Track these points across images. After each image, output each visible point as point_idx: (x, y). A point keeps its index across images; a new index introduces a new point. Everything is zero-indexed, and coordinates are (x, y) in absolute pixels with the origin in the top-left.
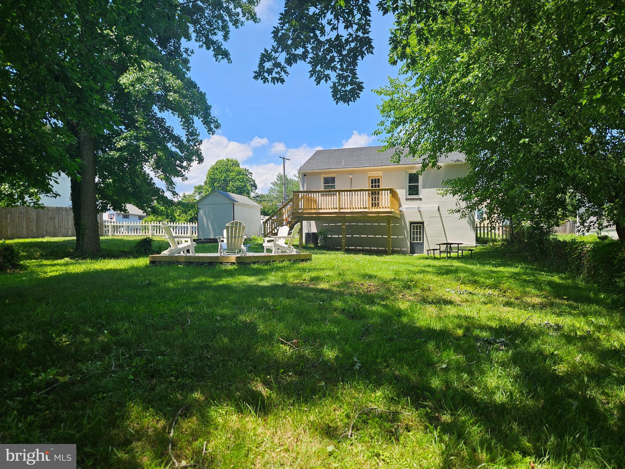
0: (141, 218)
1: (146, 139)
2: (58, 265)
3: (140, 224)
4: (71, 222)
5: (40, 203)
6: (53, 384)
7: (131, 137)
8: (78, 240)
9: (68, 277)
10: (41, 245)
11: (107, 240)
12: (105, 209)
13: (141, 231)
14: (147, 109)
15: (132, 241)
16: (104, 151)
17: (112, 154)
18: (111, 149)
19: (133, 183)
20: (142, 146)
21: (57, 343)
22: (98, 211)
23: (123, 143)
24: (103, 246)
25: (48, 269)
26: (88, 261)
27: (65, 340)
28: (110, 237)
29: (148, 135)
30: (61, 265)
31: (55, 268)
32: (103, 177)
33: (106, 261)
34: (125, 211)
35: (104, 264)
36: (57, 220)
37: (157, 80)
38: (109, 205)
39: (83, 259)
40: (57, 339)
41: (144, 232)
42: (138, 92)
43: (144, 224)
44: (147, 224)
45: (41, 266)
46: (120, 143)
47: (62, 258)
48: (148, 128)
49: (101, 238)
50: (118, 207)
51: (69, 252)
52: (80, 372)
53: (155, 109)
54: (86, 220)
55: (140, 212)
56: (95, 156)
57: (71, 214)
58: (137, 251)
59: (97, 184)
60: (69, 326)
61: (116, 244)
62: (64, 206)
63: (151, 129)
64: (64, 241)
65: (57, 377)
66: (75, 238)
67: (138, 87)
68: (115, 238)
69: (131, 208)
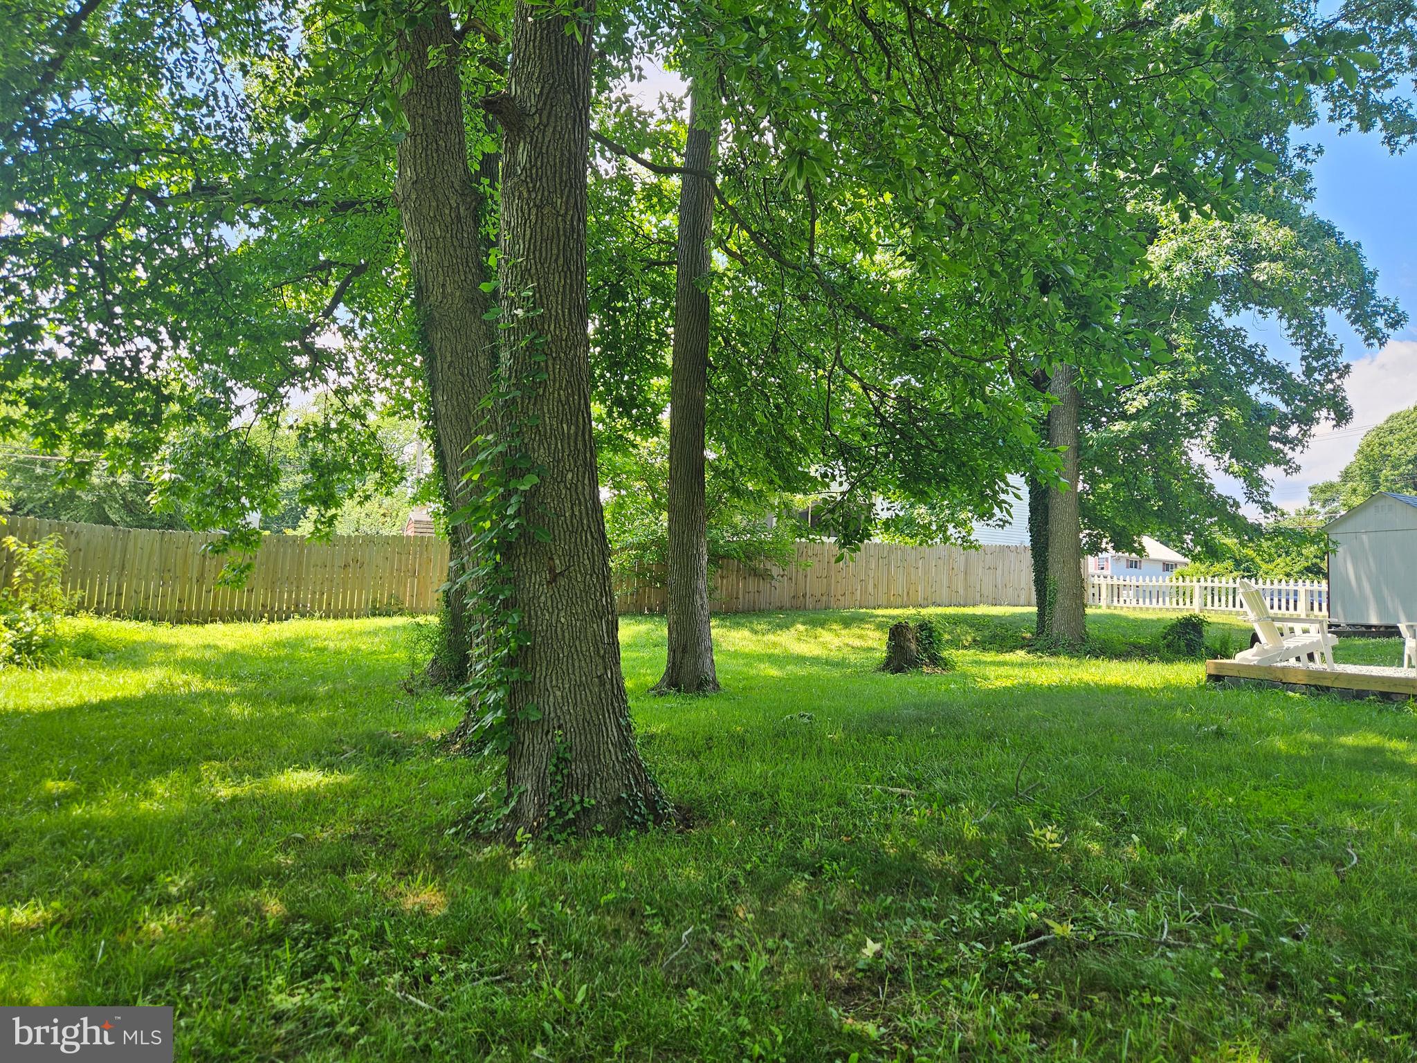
0: (1168, 566)
1: (1193, 385)
2: (1004, 664)
3: (1167, 581)
4: (1026, 576)
5: (972, 538)
6: (1039, 933)
7: (1159, 385)
8: (1041, 614)
9: (1030, 694)
10: (975, 623)
11: (1100, 616)
12: (1095, 549)
13: (1167, 599)
14: (1194, 311)
15: (1152, 621)
16: (1097, 425)
17: (1116, 428)
18: (1112, 420)
19: (1162, 489)
20: (1187, 401)
21: (1036, 840)
22: (1080, 553)
23: (1141, 402)
24: (1092, 629)
25: (991, 672)
26: (1063, 660)
27: (1050, 835)
28: (1104, 610)
29: (1202, 373)
30: (1012, 665)
31: (1002, 671)
32: (1092, 479)
33: (1100, 662)
34: (1141, 551)
35: (1101, 671)
36: (999, 572)
37: (1228, 241)
38: (1105, 540)
39: (1053, 654)
40: (1037, 832)
41: (1174, 600)
42: (1179, 279)
43: (1174, 583)
44: (1180, 583)
45: (978, 663)
46: (1136, 403)
47: (1012, 649)
48: (1198, 358)
49: (1088, 611)
50: (1123, 542)
51: (1024, 638)
52: (1090, 921)
53: (1216, 310)
54: (1056, 573)
55: (1171, 555)
56: (1079, 435)
57: (1028, 559)
58: (1168, 646)
59: (1079, 496)
60: (1053, 807)
61: (1117, 627)
62: (1013, 543)
63: (1207, 360)
64: (1013, 616)
65: (1050, 923)
66: (1035, 609)
67: (1181, 268)
68: (1116, 612)
69: (1154, 548)
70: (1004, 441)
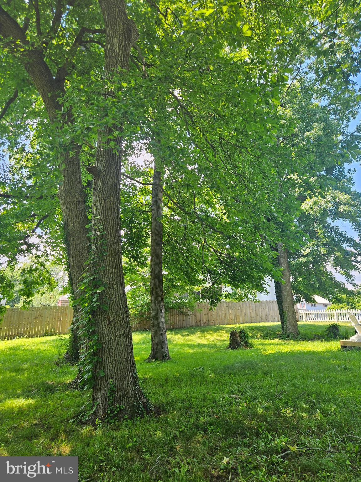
0: (325, 305)
1: (325, 245)
2: (270, 344)
3: (325, 311)
4: (276, 311)
5: (257, 298)
6: (286, 451)
7: (313, 245)
8: (283, 325)
9: (280, 356)
10: (260, 329)
11: (304, 325)
12: (299, 301)
13: (326, 318)
14: (322, 221)
15: (321, 326)
16: (294, 258)
17: (300, 260)
18: (299, 257)
19: (319, 280)
20: (323, 250)
21: (283, 413)
22: (294, 303)
23: (308, 251)
24: (301, 330)
25: (267, 347)
26: (292, 342)
27: (288, 411)
28: (304, 323)
29: (327, 241)
30: (274, 344)
31: (271, 347)
32: (295, 276)
33: (304, 342)
34: (314, 301)
35: (304, 346)
36: (267, 310)
37: (329, 199)
38: (302, 298)
39: (288, 340)
40: (283, 410)
41: (328, 318)
42: (315, 211)
43: (327, 312)
44: (329, 312)
45: (262, 344)
46: (306, 251)
47: (274, 339)
48: (325, 236)
49: (299, 323)
50: (308, 299)
51: (277, 334)
52: (303, 444)
53: (329, 220)
54: (286, 310)
55: (326, 302)
56: (289, 262)
57: (276, 305)
58: (327, 335)
59: (291, 283)
60: (289, 400)
61: (309, 329)
62: (271, 299)
63: (328, 237)
64: (273, 326)
65: (289, 446)
66: (280, 323)
67: (315, 208)
68: (309, 323)
69: (318, 299)
70: (262, 267)
